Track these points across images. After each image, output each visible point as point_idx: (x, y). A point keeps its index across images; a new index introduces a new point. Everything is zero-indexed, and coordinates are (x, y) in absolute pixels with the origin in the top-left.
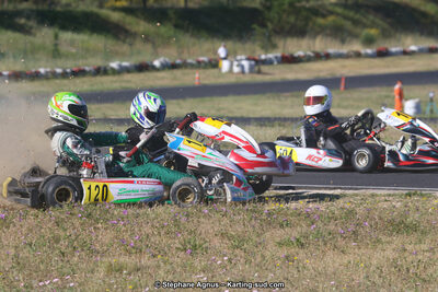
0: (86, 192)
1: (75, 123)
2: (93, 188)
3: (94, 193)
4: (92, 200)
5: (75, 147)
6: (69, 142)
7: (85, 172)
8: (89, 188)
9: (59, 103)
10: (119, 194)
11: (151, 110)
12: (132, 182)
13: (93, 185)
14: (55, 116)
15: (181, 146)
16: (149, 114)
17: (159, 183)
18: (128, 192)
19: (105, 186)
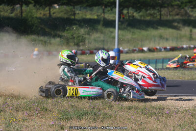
0: (68, 91)
1: (70, 62)
3: (72, 92)
4: (71, 95)
5: (68, 71)
6: (66, 70)
8: (70, 90)
9: (63, 54)
10: (83, 93)
11: (104, 58)
12: (89, 88)
13: (72, 88)
16: (103, 60)
17: (100, 89)
18: (87, 92)
19: (77, 89)
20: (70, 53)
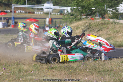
0: (61, 58)
2: (63, 57)
3: (64, 58)
4: (63, 61)
5: (56, 44)
7: (59, 53)
8: (62, 57)
9: (51, 32)
10: (71, 58)
12: (74, 54)
14: (50, 36)
15: (87, 43)
16: (68, 33)
17: (82, 55)
18: (74, 58)
19: (66, 56)
20: (57, 31)
